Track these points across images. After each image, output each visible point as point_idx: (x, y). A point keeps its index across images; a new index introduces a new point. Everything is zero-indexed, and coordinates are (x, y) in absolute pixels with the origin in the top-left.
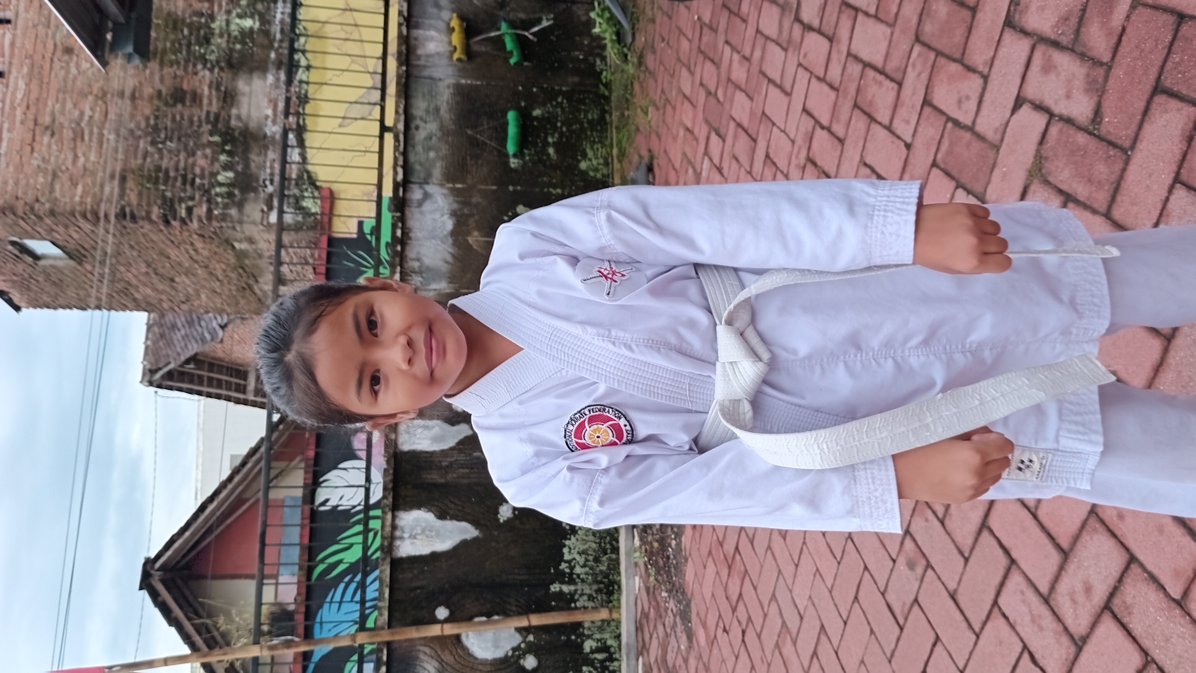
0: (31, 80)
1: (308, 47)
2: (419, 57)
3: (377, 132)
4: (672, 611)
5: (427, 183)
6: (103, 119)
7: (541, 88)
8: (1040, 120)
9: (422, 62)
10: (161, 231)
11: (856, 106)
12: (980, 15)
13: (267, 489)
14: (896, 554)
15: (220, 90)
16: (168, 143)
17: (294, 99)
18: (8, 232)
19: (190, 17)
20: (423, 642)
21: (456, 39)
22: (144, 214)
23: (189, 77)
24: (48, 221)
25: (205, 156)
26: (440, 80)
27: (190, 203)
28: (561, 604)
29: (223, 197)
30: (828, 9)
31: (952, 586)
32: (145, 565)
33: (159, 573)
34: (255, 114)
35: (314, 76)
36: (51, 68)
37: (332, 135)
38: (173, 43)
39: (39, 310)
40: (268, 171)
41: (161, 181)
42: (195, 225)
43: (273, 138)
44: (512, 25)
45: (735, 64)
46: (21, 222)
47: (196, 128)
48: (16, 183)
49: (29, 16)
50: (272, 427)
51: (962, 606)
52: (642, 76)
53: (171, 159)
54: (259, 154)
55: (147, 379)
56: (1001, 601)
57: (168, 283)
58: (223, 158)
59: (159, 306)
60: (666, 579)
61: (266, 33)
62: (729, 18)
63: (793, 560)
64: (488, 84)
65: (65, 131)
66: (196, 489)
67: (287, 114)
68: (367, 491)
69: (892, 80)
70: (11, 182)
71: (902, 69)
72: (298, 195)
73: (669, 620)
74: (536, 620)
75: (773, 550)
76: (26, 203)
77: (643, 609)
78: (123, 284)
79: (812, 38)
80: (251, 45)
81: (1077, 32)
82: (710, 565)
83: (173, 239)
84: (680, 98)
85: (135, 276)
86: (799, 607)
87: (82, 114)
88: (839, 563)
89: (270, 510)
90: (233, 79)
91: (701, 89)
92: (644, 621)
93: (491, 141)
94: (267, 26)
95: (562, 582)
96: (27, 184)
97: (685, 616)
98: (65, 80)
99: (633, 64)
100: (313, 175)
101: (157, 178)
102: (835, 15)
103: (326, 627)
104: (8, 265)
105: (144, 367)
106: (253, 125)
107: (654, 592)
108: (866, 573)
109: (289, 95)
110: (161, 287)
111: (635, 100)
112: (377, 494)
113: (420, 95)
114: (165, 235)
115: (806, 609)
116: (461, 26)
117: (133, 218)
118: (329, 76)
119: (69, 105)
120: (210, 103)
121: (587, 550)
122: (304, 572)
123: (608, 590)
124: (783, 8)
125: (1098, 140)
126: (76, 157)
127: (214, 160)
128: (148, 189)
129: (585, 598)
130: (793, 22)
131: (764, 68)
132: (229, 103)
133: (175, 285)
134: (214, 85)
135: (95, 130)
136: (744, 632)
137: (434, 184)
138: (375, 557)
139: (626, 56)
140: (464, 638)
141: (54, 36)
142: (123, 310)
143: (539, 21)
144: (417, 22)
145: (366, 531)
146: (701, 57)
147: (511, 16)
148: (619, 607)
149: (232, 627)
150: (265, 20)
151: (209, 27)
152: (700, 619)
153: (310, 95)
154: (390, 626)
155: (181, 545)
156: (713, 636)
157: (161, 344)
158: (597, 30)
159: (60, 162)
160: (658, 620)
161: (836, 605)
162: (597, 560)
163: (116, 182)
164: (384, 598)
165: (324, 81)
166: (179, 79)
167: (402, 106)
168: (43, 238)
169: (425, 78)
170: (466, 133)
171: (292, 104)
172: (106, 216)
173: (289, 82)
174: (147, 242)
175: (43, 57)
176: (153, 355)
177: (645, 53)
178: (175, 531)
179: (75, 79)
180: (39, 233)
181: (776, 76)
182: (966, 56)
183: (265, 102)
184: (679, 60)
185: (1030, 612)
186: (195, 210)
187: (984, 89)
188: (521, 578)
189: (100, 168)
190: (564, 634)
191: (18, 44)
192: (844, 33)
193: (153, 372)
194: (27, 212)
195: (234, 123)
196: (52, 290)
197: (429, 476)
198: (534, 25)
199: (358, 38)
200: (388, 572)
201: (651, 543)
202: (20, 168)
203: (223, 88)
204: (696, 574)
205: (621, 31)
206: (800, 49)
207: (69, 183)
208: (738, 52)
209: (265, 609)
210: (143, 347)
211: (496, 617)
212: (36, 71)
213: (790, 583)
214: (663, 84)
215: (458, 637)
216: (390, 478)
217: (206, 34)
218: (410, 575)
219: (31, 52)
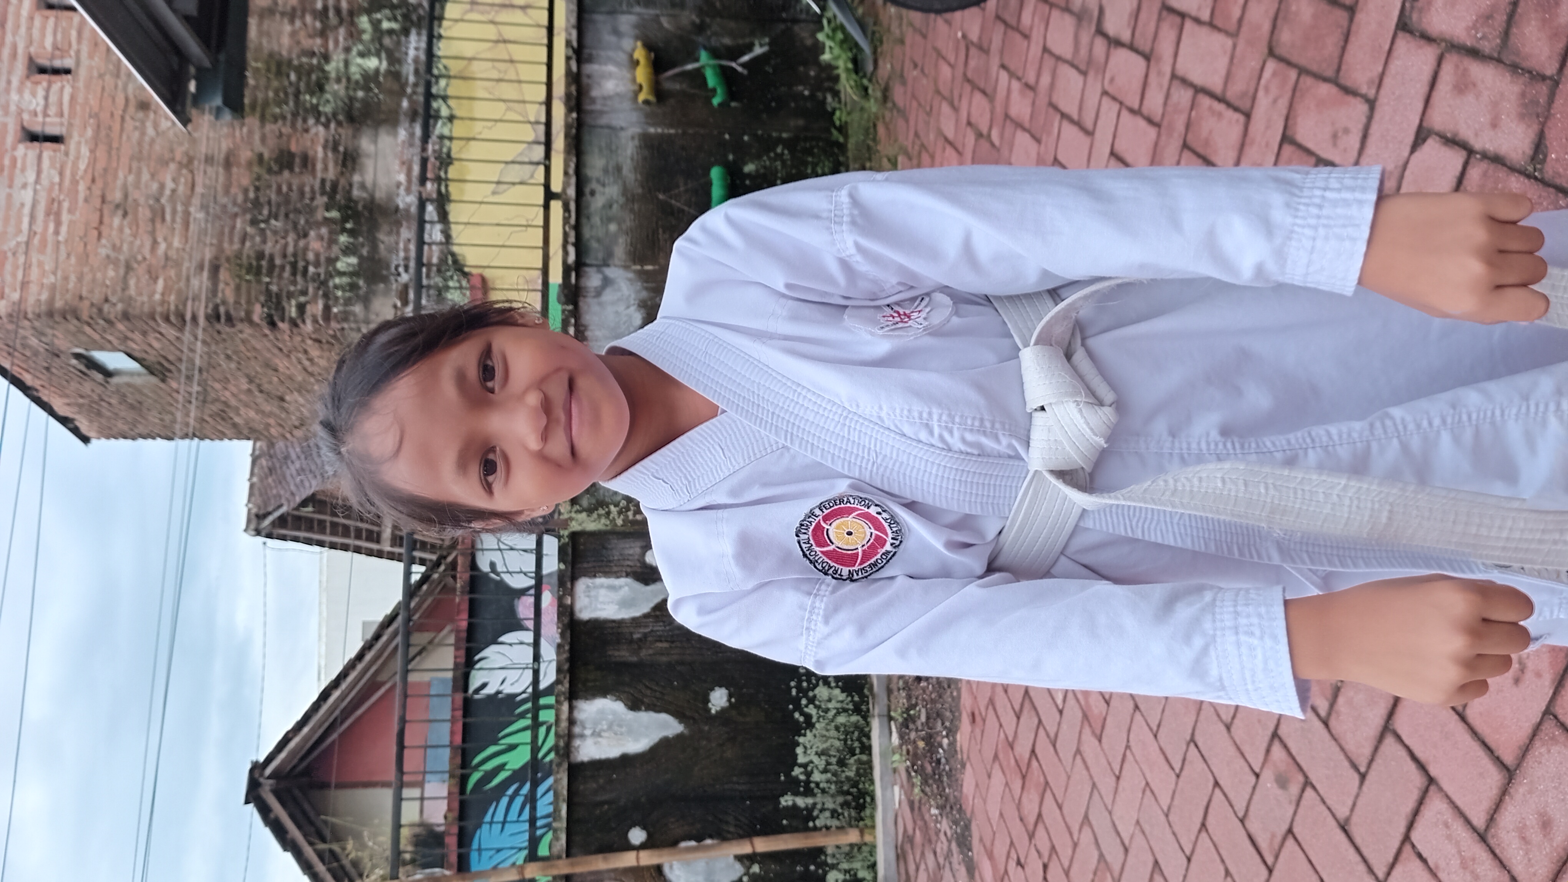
0: (96, 145)
1: (450, 92)
2: (593, 101)
3: (541, 201)
4: (945, 834)
5: (608, 266)
6: (189, 192)
7: (754, 136)
8: (1454, 159)
9: (598, 107)
10: (266, 335)
11: (1185, 146)
12: (1360, 17)
13: (406, 672)
14: (1260, 765)
15: (338, 151)
16: (273, 222)
17: (432, 159)
18: (71, 342)
19: (299, 57)
20: (612, 875)
21: (642, 74)
22: (243, 314)
23: (298, 135)
24: (120, 326)
25: (321, 238)
26: (622, 129)
27: (302, 299)
28: (795, 823)
29: (344, 290)
30: (1143, 16)
31: (1342, 812)
32: (251, 771)
33: (271, 781)
34: (382, 181)
35: (458, 129)
36: (122, 129)
37: (483, 206)
38: (276, 92)
39: (113, 441)
40: (402, 254)
41: (264, 271)
42: (308, 327)
43: (407, 211)
44: (715, 53)
45: (1015, 95)
46: (87, 329)
47: (307, 201)
48: (80, 279)
49: (93, 64)
50: (411, 591)
51: (1358, 841)
52: (888, 114)
53: (277, 242)
54: (390, 233)
55: (252, 526)
56: (1415, 836)
57: (276, 402)
58: (343, 239)
59: (266, 433)
60: (936, 791)
61: (395, 75)
62: (1005, 33)
63: (1112, 770)
64: (684, 133)
65: (140, 209)
66: (319, 667)
67: (423, 180)
68: (536, 673)
69: (1236, 109)
70: (73, 278)
71: (1251, 93)
72: (441, 285)
73: (942, 846)
74: (763, 845)
75: (1085, 755)
76: (92, 305)
77: (905, 831)
78: (219, 406)
79: (1121, 56)
80: (376, 91)
81: (1506, 34)
82: (997, 773)
83: (281, 346)
84: (941, 143)
85: (233, 395)
86: (1123, 834)
87: (162, 186)
88: (1178, 776)
89: (409, 700)
90: (354, 137)
91: (969, 130)
92: (908, 847)
93: (690, 207)
94: (397, 66)
95: (796, 793)
96: (94, 280)
97: (963, 841)
98: (140, 143)
99: (876, 99)
100: (460, 258)
101: (259, 267)
102: (1152, 25)
103: (485, 855)
104: (72, 384)
105: (249, 510)
106: (380, 195)
107: (920, 808)
108: (1217, 791)
109: (425, 155)
110: (267, 408)
111: (879, 148)
112: (548, 677)
113: (596, 150)
114: (270, 341)
115: (1132, 837)
116: (648, 58)
117: (229, 319)
118: (478, 128)
119: (145, 176)
120: (326, 169)
121: (828, 749)
122: (456, 781)
123: (858, 803)
124: (1080, 17)
125: (1541, 186)
126: (155, 243)
127: (332, 241)
128: (248, 281)
129: (827, 814)
130: (1094, 36)
131: (1055, 99)
132: (350, 168)
133: (286, 405)
134: (331, 144)
135: (180, 208)
136: (1045, 867)
137: (615, 266)
138: (548, 759)
139: (866, 89)
140: (666, 870)
141: (125, 88)
142: (221, 439)
143: (750, 48)
144: (590, 55)
145: (536, 725)
146: (968, 88)
147: (714, 42)
148: (873, 827)
149: (364, 855)
150: (395, 59)
151: (323, 71)
152: (984, 846)
153: (454, 155)
154: (568, 856)
155: (297, 745)
156: (1002, 871)
157: (270, 480)
158: (826, 57)
159: (135, 249)
160: (927, 846)
161: (1174, 834)
162: (842, 763)
163: (205, 274)
164: (560, 816)
165: (471, 136)
166: (285, 138)
167: (572, 165)
168: (115, 349)
169: (602, 127)
170: (657, 199)
171: (429, 166)
172: (194, 318)
173: (426, 137)
174: (248, 350)
175: (112, 115)
176: (261, 495)
177: (891, 84)
178: (290, 726)
179: (152, 142)
180: (110, 342)
181: (1072, 110)
182: (1342, 73)
183: (396, 165)
184: (938, 92)
185: (1459, 852)
186: (309, 309)
187: (1370, 118)
188: (740, 788)
189: (186, 257)
190: (799, 863)
191: (80, 100)
192: (1165, 47)
193: (260, 517)
194: (94, 316)
195: (356, 193)
196: (130, 415)
197: (616, 653)
198: (743, 54)
199: (514, 77)
200: (565, 782)
201: (915, 742)
202: (84, 258)
203: (341, 149)
204: (977, 785)
205: (859, 57)
206: (1104, 72)
207: (147, 277)
208: (1019, 79)
209: (405, 832)
210: (247, 485)
211: (709, 842)
212: (103, 133)
213: (1108, 801)
214: (916, 125)
215: (659, 869)
216: (566, 655)
217: (318, 79)
218: (594, 785)
219: (96, 109)
